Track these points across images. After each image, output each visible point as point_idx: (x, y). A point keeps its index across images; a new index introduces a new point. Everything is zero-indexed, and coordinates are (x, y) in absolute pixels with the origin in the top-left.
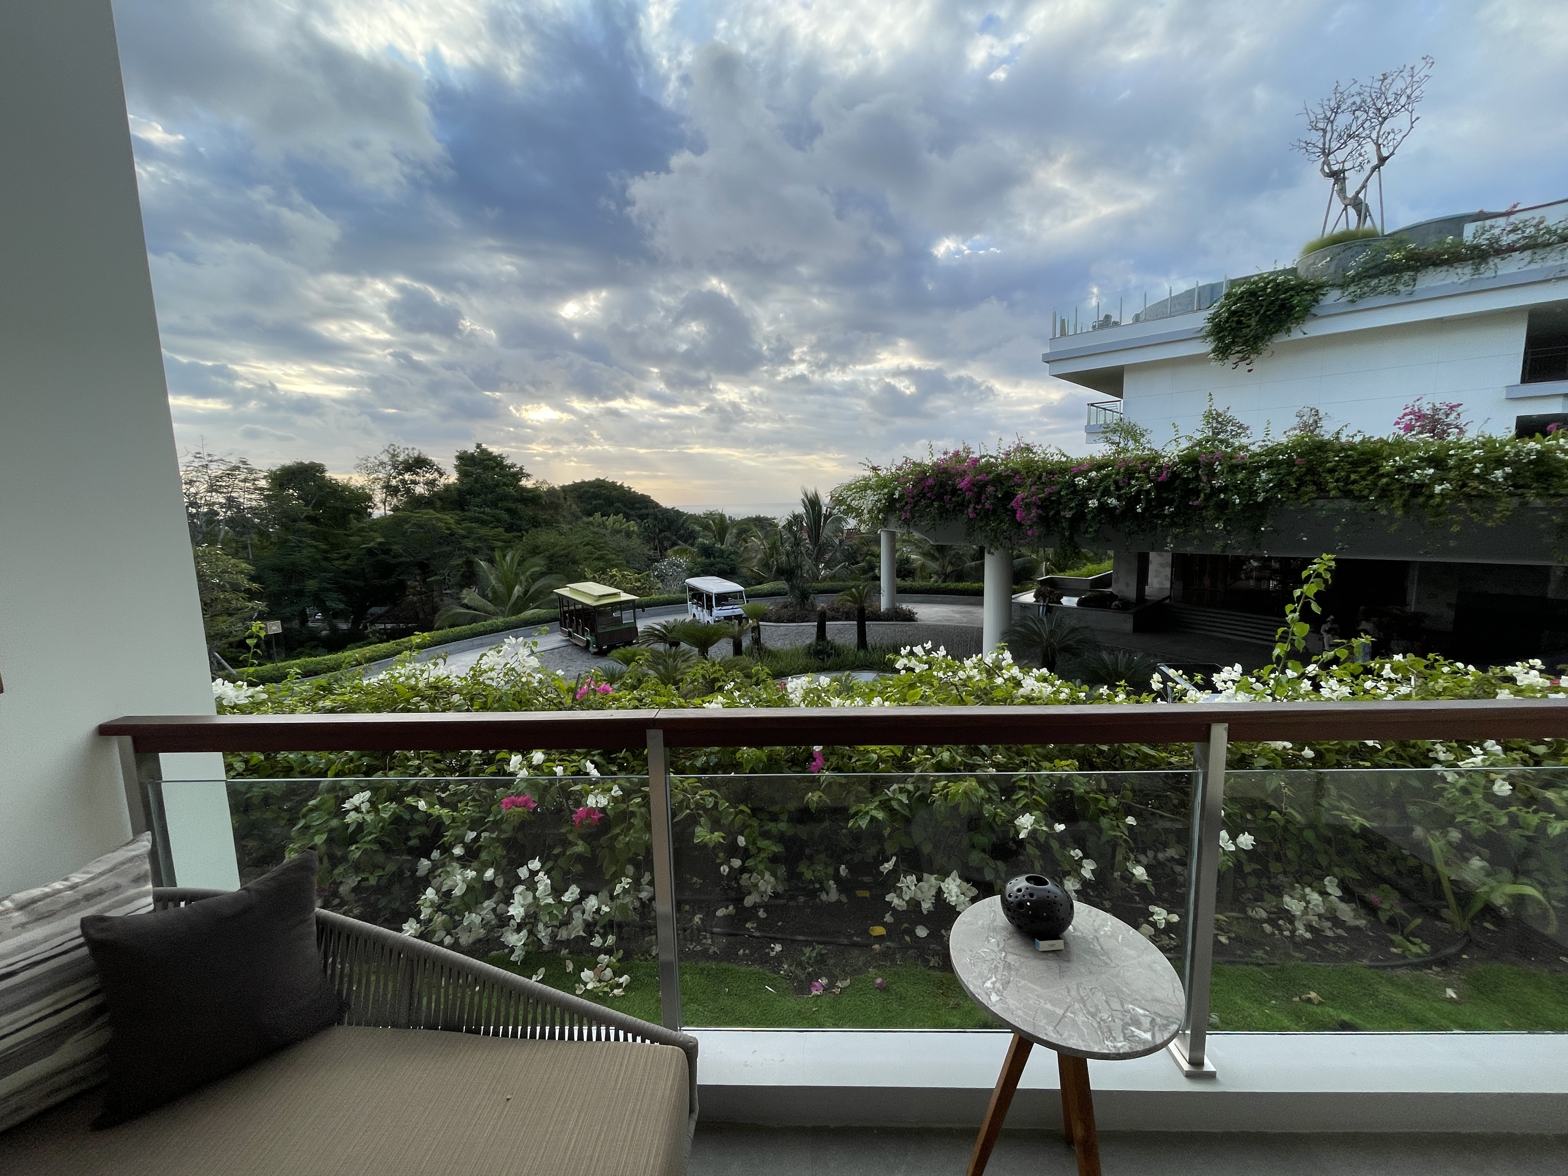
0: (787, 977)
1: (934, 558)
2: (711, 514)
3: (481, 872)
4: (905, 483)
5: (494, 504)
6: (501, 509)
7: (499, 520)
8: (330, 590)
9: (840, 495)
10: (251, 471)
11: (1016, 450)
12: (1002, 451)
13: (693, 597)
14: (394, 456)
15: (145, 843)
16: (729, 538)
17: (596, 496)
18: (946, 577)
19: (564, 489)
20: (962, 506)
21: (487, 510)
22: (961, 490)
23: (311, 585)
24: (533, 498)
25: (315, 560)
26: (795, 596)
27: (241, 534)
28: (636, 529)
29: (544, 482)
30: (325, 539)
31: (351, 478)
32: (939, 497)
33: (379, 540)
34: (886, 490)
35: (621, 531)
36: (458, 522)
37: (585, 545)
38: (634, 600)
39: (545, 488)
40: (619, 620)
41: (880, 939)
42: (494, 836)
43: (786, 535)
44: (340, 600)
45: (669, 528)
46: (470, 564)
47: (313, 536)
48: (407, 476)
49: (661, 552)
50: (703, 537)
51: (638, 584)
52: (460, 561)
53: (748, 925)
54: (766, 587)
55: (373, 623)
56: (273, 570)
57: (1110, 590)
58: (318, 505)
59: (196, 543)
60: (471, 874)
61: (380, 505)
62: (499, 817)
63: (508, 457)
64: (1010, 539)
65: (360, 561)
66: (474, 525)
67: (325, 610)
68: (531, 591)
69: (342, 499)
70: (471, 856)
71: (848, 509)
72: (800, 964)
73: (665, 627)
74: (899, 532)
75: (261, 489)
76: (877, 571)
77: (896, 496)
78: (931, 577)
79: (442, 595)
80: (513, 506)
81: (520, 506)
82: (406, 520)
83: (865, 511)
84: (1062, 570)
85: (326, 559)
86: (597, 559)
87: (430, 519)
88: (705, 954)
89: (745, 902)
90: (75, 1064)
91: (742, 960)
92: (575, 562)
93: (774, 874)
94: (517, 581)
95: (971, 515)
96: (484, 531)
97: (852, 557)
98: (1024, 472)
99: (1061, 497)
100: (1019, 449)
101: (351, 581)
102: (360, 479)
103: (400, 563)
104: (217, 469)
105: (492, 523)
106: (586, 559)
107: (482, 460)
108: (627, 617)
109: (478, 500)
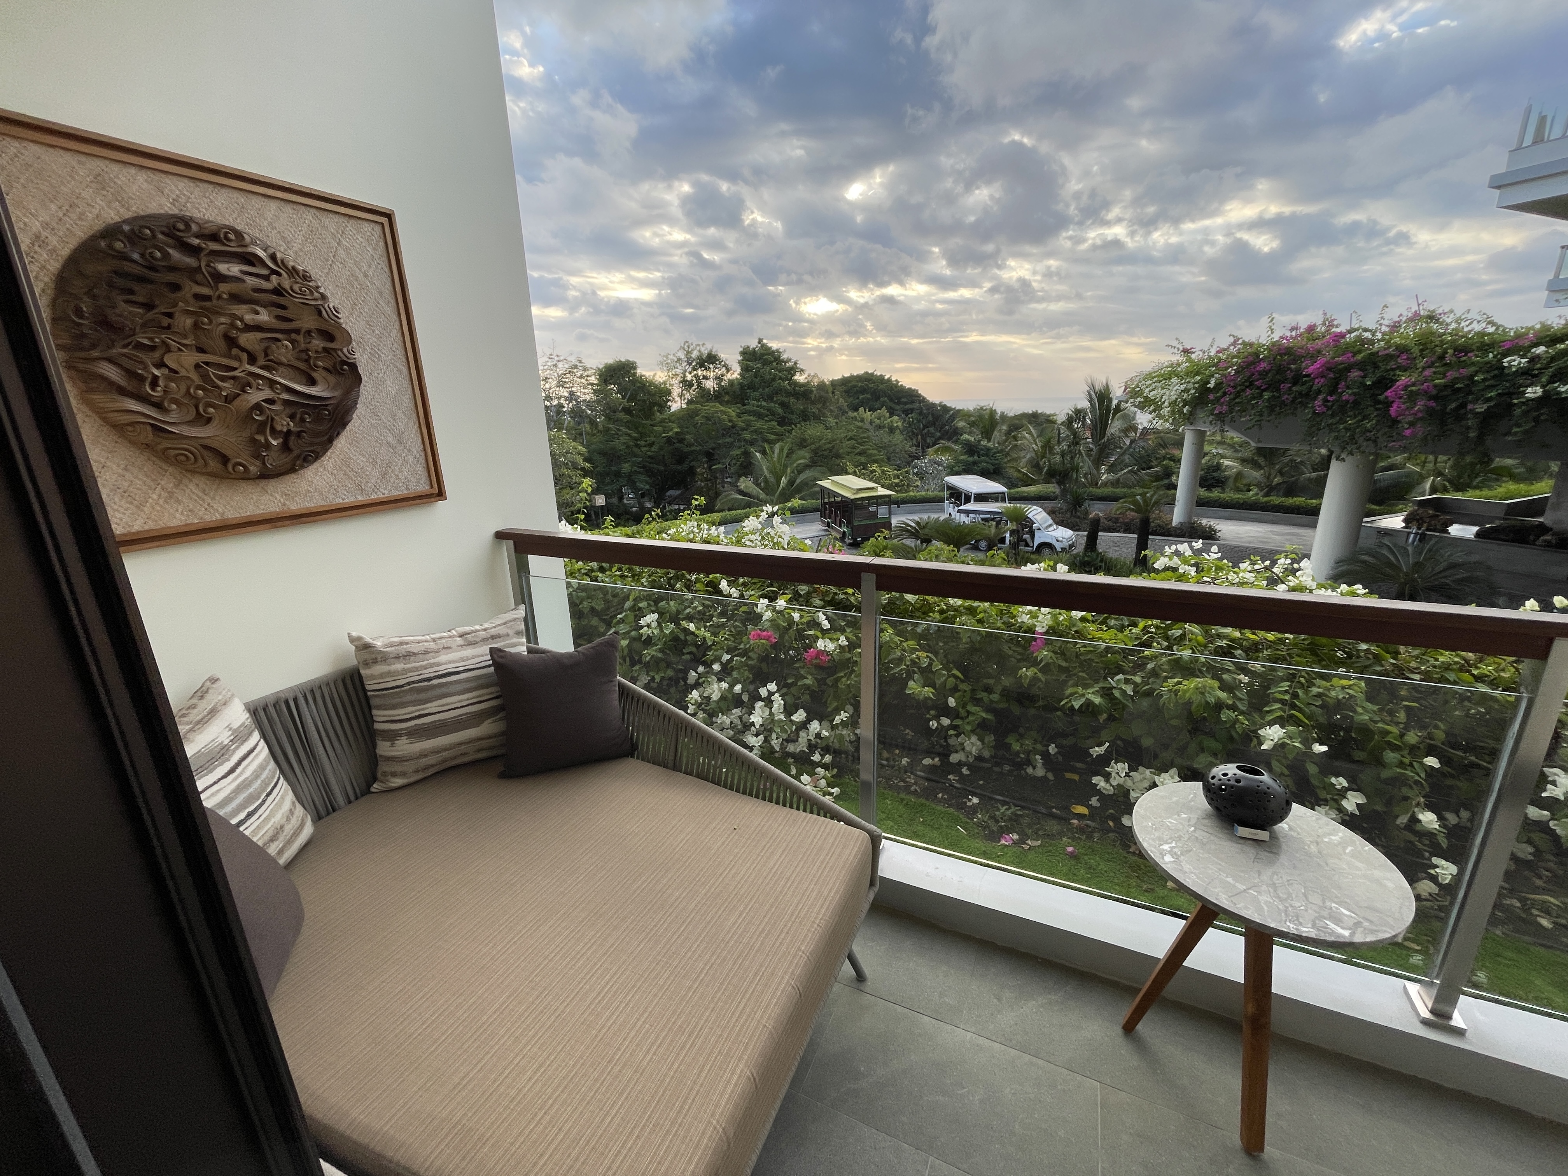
0: (978, 825)
1: (1256, 466)
2: (982, 408)
3: (732, 686)
4: (1227, 368)
5: (770, 398)
6: (776, 402)
7: (773, 414)
8: (640, 473)
9: (1137, 386)
10: (585, 369)
11: (1410, 320)
12: (1386, 322)
13: (951, 495)
14: (688, 352)
15: (521, 612)
16: (998, 435)
17: (863, 391)
18: (1270, 490)
19: (833, 383)
20: (1308, 396)
21: (764, 403)
22: (1308, 376)
23: (626, 467)
24: (804, 393)
25: (628, 447)
26: (1066, 501)
27: (579, 424)
28: (900, 424)
29: (816, 376)
30: (637, 428)
31: (655, 374)
32: (1273, 386)
33: (676, 430)
34: (1198, 378)
35: (884, 427)
36: (739, 415)
37: (848, 440)
38: (890, 496)
39: (815, 382)
40: (874, 515)
41: (1080, 816)
42: (743, 660)
43: (1064, 432)
44: (647, 483)
45: (933, 424)
46: (747, 454)
47: (627, 424)
48: (700, 372)
49: (923, 449)
50: (970, 433)
51: (897, 481)
52: (738, 452)
53: (951, 777)
54: (1032, 489)
55: (670, 504)
56: (599, 453)
57: (1541, 520)
58: (632, 398)
59: (550, 429)
60: (724, 685)
61: (677, 399)
62: (748, 646)
63: (785, 351)
64: (1375, 441)
65: (661, 449)
66: (751, 418)
67: (635, 489)
68: (798, 481)
69: (649, 393)
70: (726, 672)
71: (1145, 401)
72: (993, 817)
73: (918, 523)
74: (1209, 430)
75: (592, 384)
76: (1174, 478)
77: (1211, 385)
78: (1249, 490)
79: (723, 482)
80: (786, 400)
81: (792, 400)
82: (696, 413)
83: (1166, 404)
84: (1459, 488)
85: (637, 446)
86: (860, 454)
87: (716, 412)
88: (907, 788)
89: (951, 758)
90: (490, 737)
91: (940, 802)
92: (838, 456)
93: (981, 739)
94: (784, 472)
95: (1318, 410)
96: (759, 424)
97: (1144, 462)
98: (1416, 351)
99: (1474, 383)
100: (1416, 318)
101: (655, 466)
102: (662, 375)
103: (692, 451)
104: (562, 367)
105: (767, 416)
106: (848, 453)
107: (762, 355)
108: (882, 511)
109: (757, 394)
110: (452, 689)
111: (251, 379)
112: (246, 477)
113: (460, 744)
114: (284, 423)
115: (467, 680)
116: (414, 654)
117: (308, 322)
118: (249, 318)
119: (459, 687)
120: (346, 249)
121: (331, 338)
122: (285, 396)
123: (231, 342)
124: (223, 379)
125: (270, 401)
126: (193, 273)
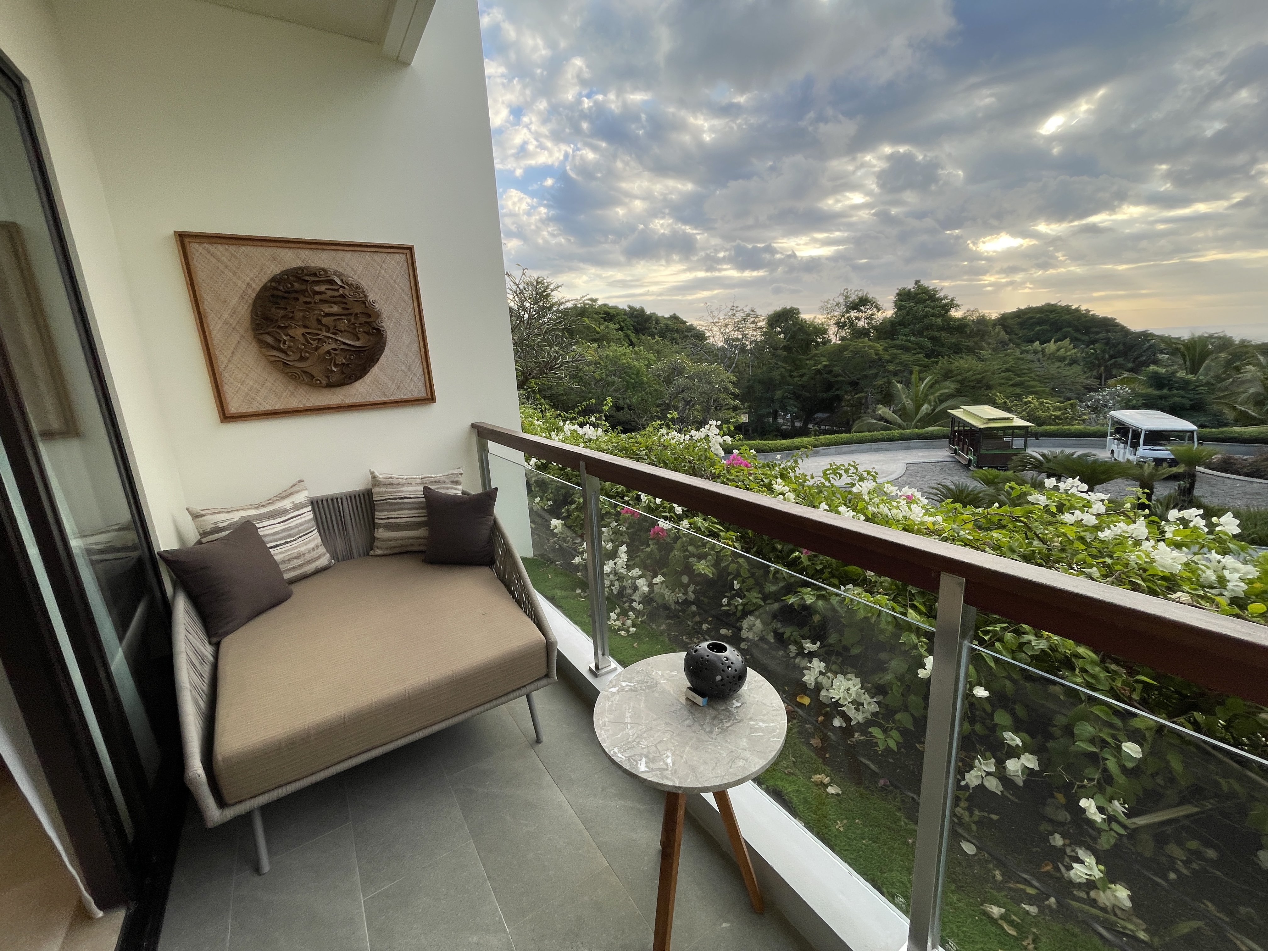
5: (920, 333)
6: (926, 337)
7: (921, 347)
8: (790, 398)
10: (757, 316)
13: (1117, 431)
14: (847, 297)
15: (460, 471)
17: (1040, 322)
21: (913, 338)
23: (779, 394)
24: (961, 327)
25: (783, 377)
29: (976, 310)
30: (792, 362)
31: (815, 317)
33: (825, 363)
36: (886, 349)
37: (1003, 371)
38: (1028, 428)
39: (975, 317)
40: (1009, 446)
44: (796, 406)
45: (1125, 354)
46: (889, 385)
47: (785, 360)
48: (853, 314)
49: (1103, 380)
52: (881, 382)
55: (816, 424)
58: (792, 338)
61: (831, 336)
63: (942, 289)
65: (811, 378)
66: (899, 351)
68: (936, 411)
69: (808, 333)
75: (761, 328)
80: (938, 334)
81: (944, 334)
82: (849, 348)
85: (791, 376)
86: (1014, 385)
87: (864, 347)
94: (926, 400)
96: (906, 357)
101: (804, 393)
102: (821, 317)
103: (837, 381)
104: (739, 316)
105: (916, 349)
106: (1001, 384)
107: (917, 294)
108: (1018, 443)
109: (907, 330)
110: (406, 506)
111: (325, 339)
112: (321, 386)
113: (408, 538)
114: (341, 360)
115: (413, 503)
116: (393, 484)
117: (357, 309)
118: (327, 310)
119: (409, 506)
120: (385, 270)
121: (369, 316)
122: (343, 347)
123: (319, 321)
124: (314, 340)
125: (335, 349)
126: (303, 292)
